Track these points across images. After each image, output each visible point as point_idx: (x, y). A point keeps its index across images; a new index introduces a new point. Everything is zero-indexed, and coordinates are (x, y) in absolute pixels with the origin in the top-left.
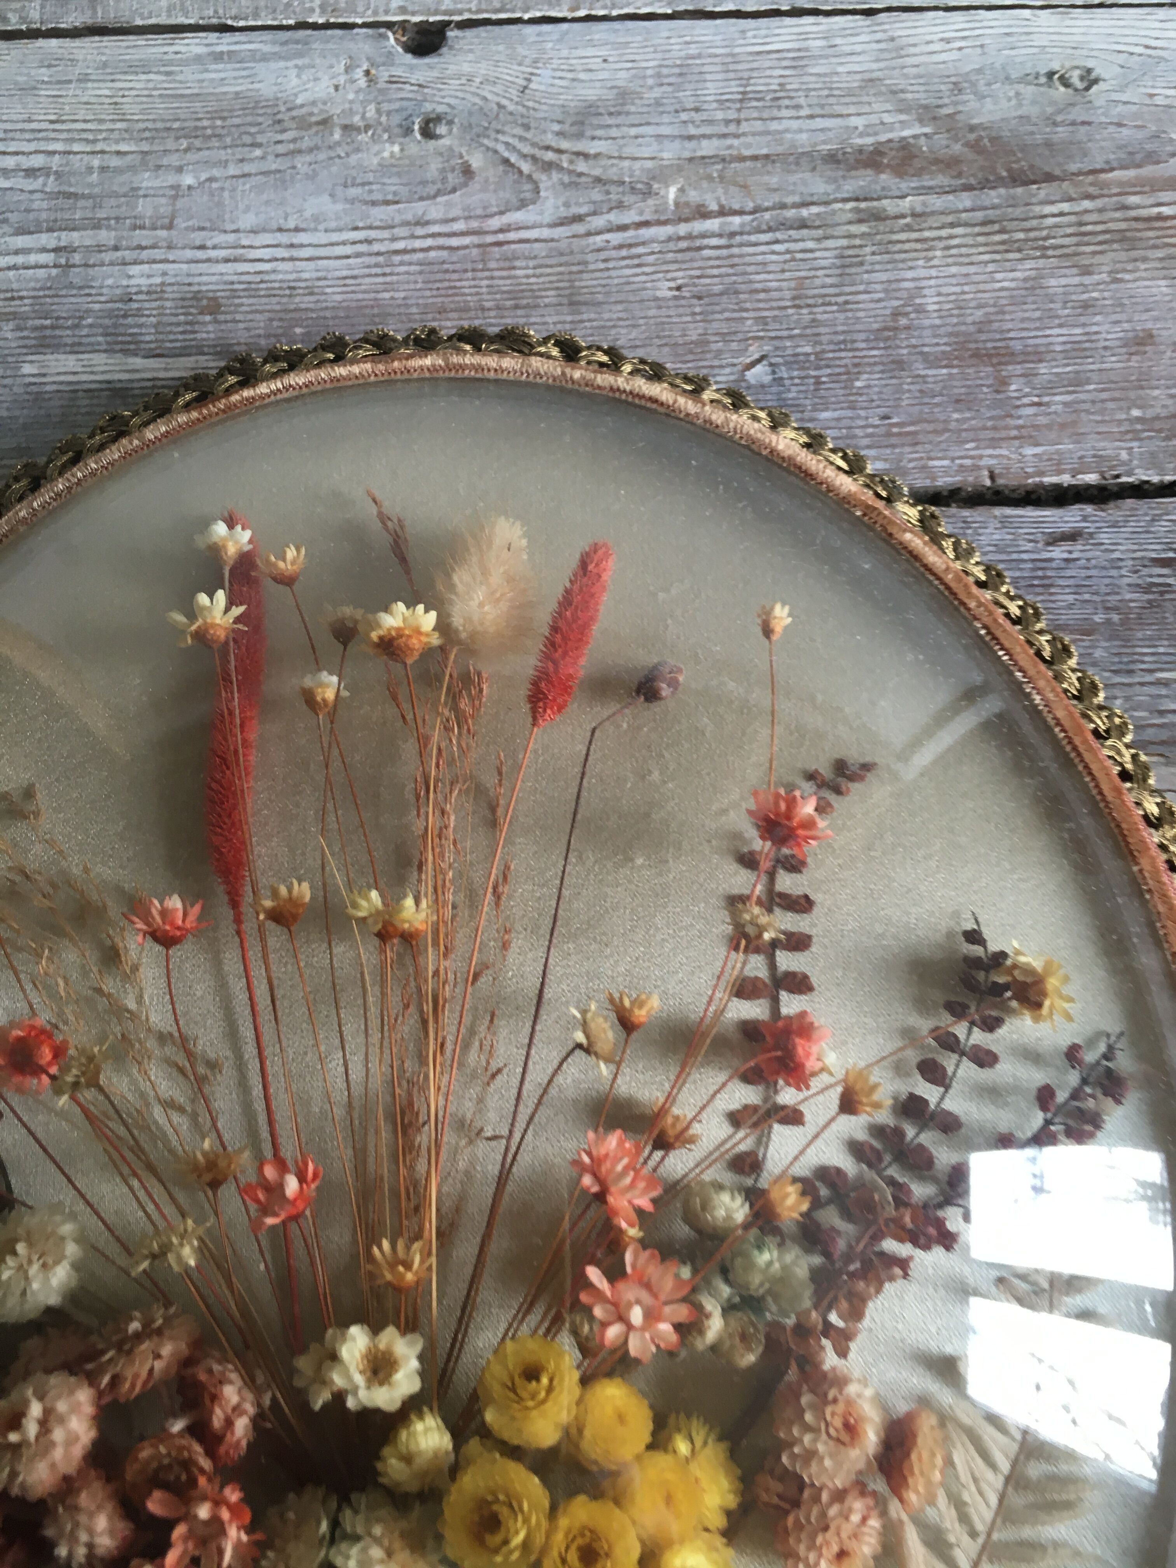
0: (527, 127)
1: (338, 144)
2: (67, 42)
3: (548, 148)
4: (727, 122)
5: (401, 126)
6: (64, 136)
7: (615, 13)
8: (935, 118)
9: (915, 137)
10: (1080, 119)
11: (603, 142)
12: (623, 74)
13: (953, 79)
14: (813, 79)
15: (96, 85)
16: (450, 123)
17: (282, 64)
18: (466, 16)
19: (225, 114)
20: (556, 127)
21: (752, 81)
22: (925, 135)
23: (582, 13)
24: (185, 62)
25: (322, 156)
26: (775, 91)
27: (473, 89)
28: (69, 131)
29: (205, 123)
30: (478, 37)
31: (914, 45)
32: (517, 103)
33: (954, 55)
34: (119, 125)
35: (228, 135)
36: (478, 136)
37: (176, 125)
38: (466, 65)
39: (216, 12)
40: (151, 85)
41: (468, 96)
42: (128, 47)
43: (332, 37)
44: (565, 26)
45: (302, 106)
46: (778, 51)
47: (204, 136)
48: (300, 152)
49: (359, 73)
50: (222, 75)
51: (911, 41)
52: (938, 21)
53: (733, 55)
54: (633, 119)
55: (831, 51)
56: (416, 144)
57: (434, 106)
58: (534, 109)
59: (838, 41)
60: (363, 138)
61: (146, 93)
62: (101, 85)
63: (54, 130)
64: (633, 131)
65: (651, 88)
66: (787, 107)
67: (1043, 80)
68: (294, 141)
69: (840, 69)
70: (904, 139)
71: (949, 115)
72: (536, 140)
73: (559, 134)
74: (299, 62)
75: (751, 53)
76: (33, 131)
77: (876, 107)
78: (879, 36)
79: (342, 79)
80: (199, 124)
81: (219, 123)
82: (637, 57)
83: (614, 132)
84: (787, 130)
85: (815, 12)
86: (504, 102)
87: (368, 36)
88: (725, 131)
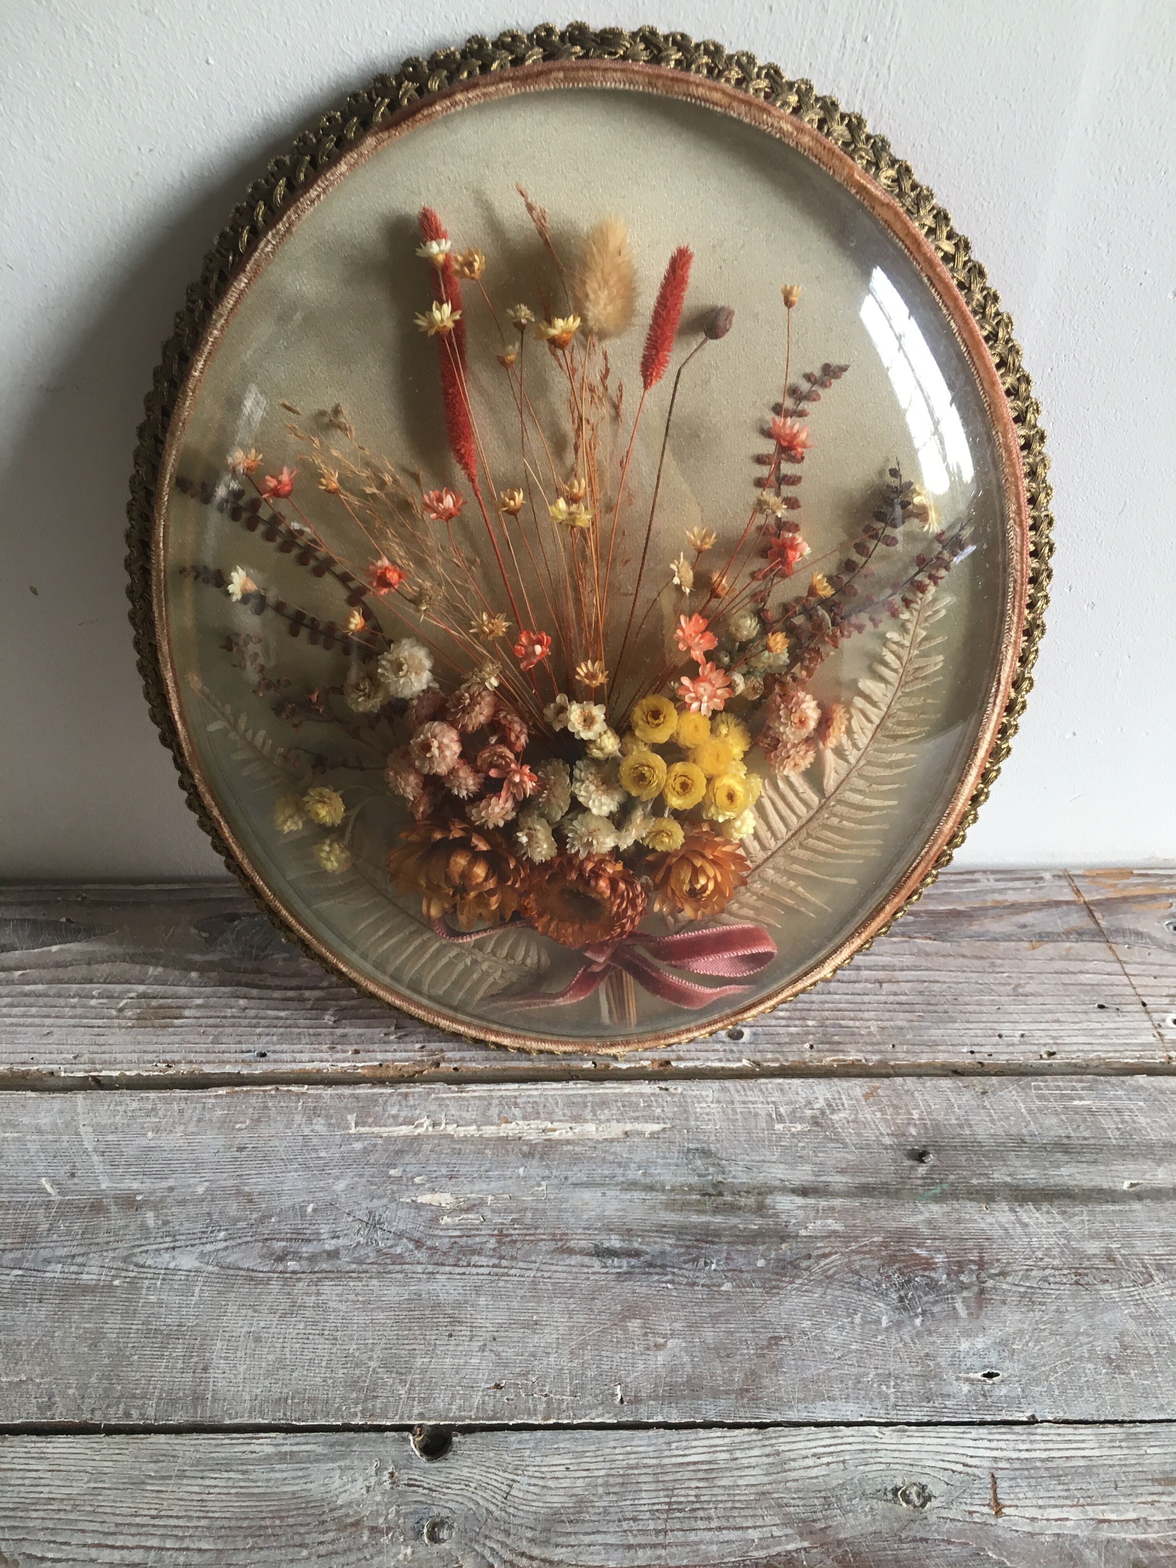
0: (507, 1533)
1: (365, 1545)
2: (172, 1439)
3: (523, 1554)
4: (657, 1532)
5: (413, 1529)
6: (161, 1531)
7: (575, 1422)
8: (811, 1533)
9: (797, 1551)
10: (918, 1535)
11: (564, 1549)
12: (580, 1483)
13: (823, 1494)
14: (721, 1491)
15: (189, 1482)
16: (451, 1527)
17: (330, 1465)
18: (468, 1422)
19: (283, 1514)
20: (529, 1534)
21: (676, 1492)
22: (805, 1549)
23: (551, 1422)
24: (259, 1461)
25: (353, 1558)
26: (693, 1502)
27: (469, 1494)
28: (165, 1526)
29: (268, 1522)
30: (475, 1442)
31: (794, 1460)
32: (501, 1510)
33: (823, 1471)
34: (203, 1523)
35: (284, 1535)
36: (471, 1540)
37: (245, 1524)
38: (466, 1469)
39: (285, 1414)
40: (230, 1483)
41: (466, 1502)
42: (217, 1445)
43: (369, 1439)
44: (539, 1434)
45: (342, 1506)
46: (695, 1463)
47: (265, 1536)
48: (336, 1553)
49: (386, 1476)
50: (285, 1475)
51: (792, 1455)
52: (810, 1437)
53: (662, 1466)
54: (588, 1528)
55: (732, 1464)
56: (425, 1548)
57: (440, 1509)
58: (514, 1516)
59: (738, 1454)
60: (385, 1540)
61: (225, 1491)
62: (193, 1482)
63: (154, 1526)
64: (587, 1539)
65: (601, 1497)
66: (701, 1519)
67: (890, 1496)
68: (333, 1542)
69: (741, 1482)
70: (789, 1552)
71: (821, 1530)
72: (514, 1546)
73: (532, 1540)
74: (342, 1463)
75: (674, 1465)
76: (138, 1525)
77: (768, 1520)
78: (768, 1450)
79: (373, 1480)
80: (263, 1523)
81: (277, 1522)
82: (592, 1466)
83: (573, 1540)
84: (701, 1542)
85: (721, 1425)
86: (492, 1508)
87: (395, 1440)
88: (656, 1541)
